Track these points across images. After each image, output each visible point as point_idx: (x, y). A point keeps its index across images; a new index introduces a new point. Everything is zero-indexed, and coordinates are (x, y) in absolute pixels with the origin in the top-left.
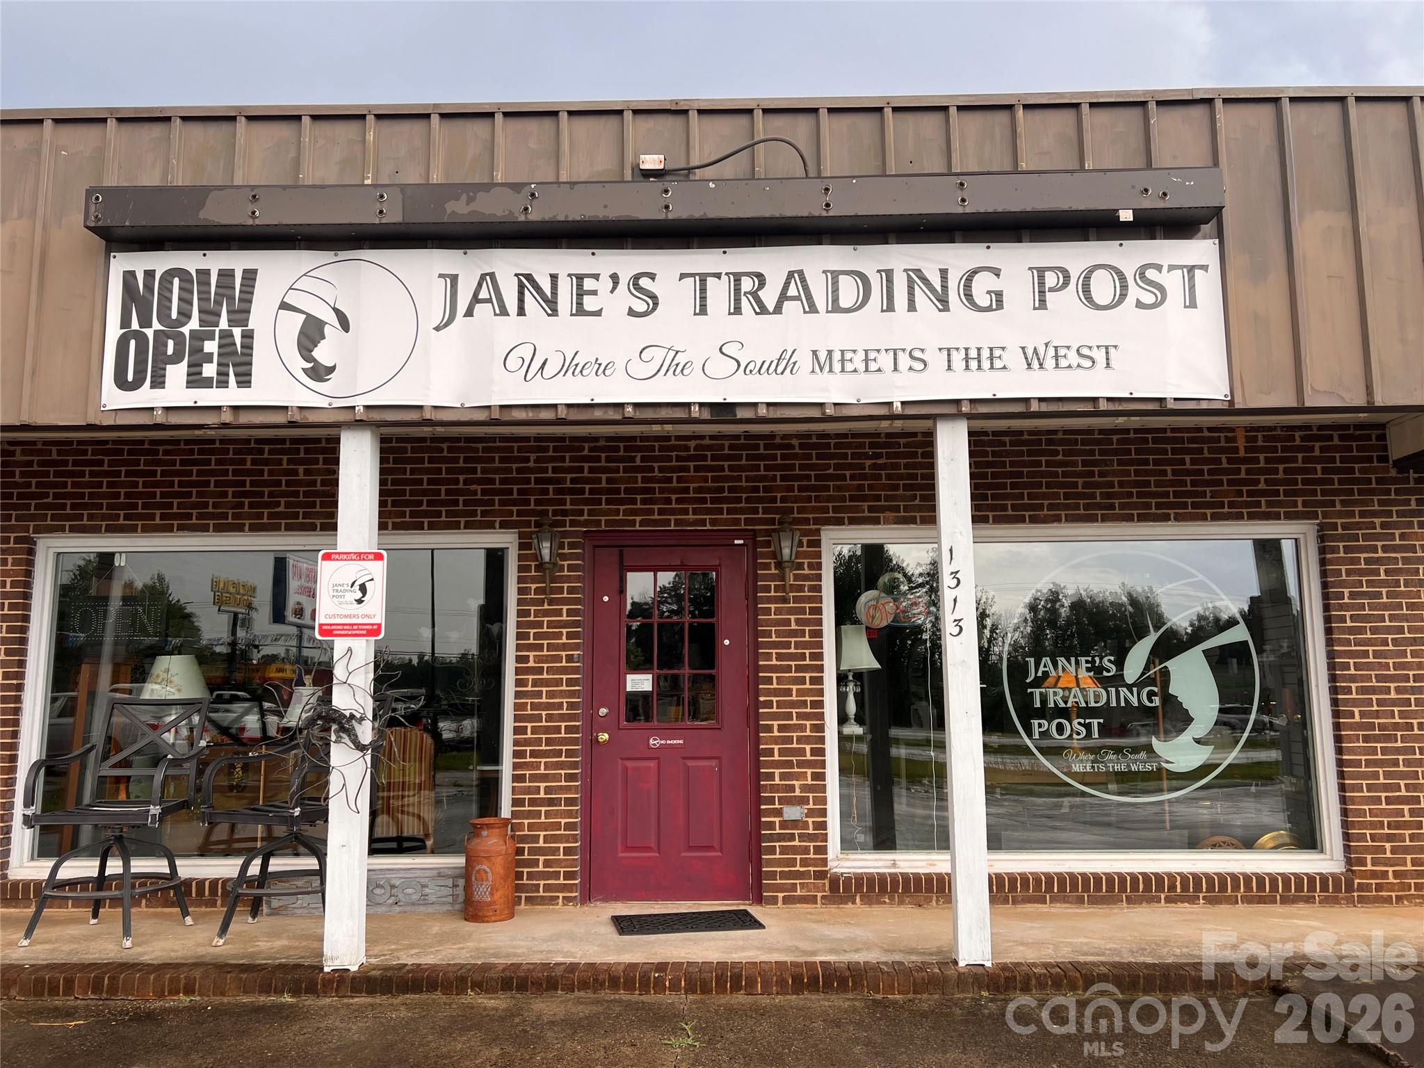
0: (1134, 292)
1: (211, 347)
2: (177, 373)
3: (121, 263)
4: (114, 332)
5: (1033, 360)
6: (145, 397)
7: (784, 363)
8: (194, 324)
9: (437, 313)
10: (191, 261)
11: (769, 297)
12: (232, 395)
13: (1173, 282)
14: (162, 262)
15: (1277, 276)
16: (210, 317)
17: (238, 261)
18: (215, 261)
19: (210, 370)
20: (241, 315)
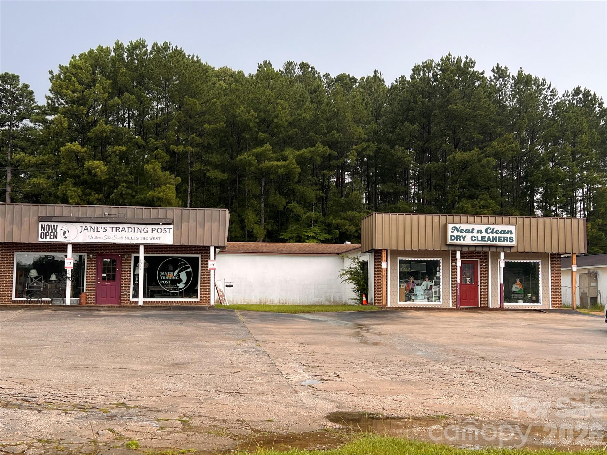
0: (163, 231)
1: (52, 234)
2: (48, 237)
3: (40, 224)
4: (40, 232)
5: (151, 239)
6: (44, 240)
7: (122, 238)
8: (50, 231)
9: (80, 231)
10: (50, 224)
11: (120, 230)
12: (55, 240)
13: (168, 230)
14: (46, 224)
15: (180, 230)
16: (52, 230)
17: (56, 224)
18: (53, 224)
19: (52, 237)
20: (56, 230)
